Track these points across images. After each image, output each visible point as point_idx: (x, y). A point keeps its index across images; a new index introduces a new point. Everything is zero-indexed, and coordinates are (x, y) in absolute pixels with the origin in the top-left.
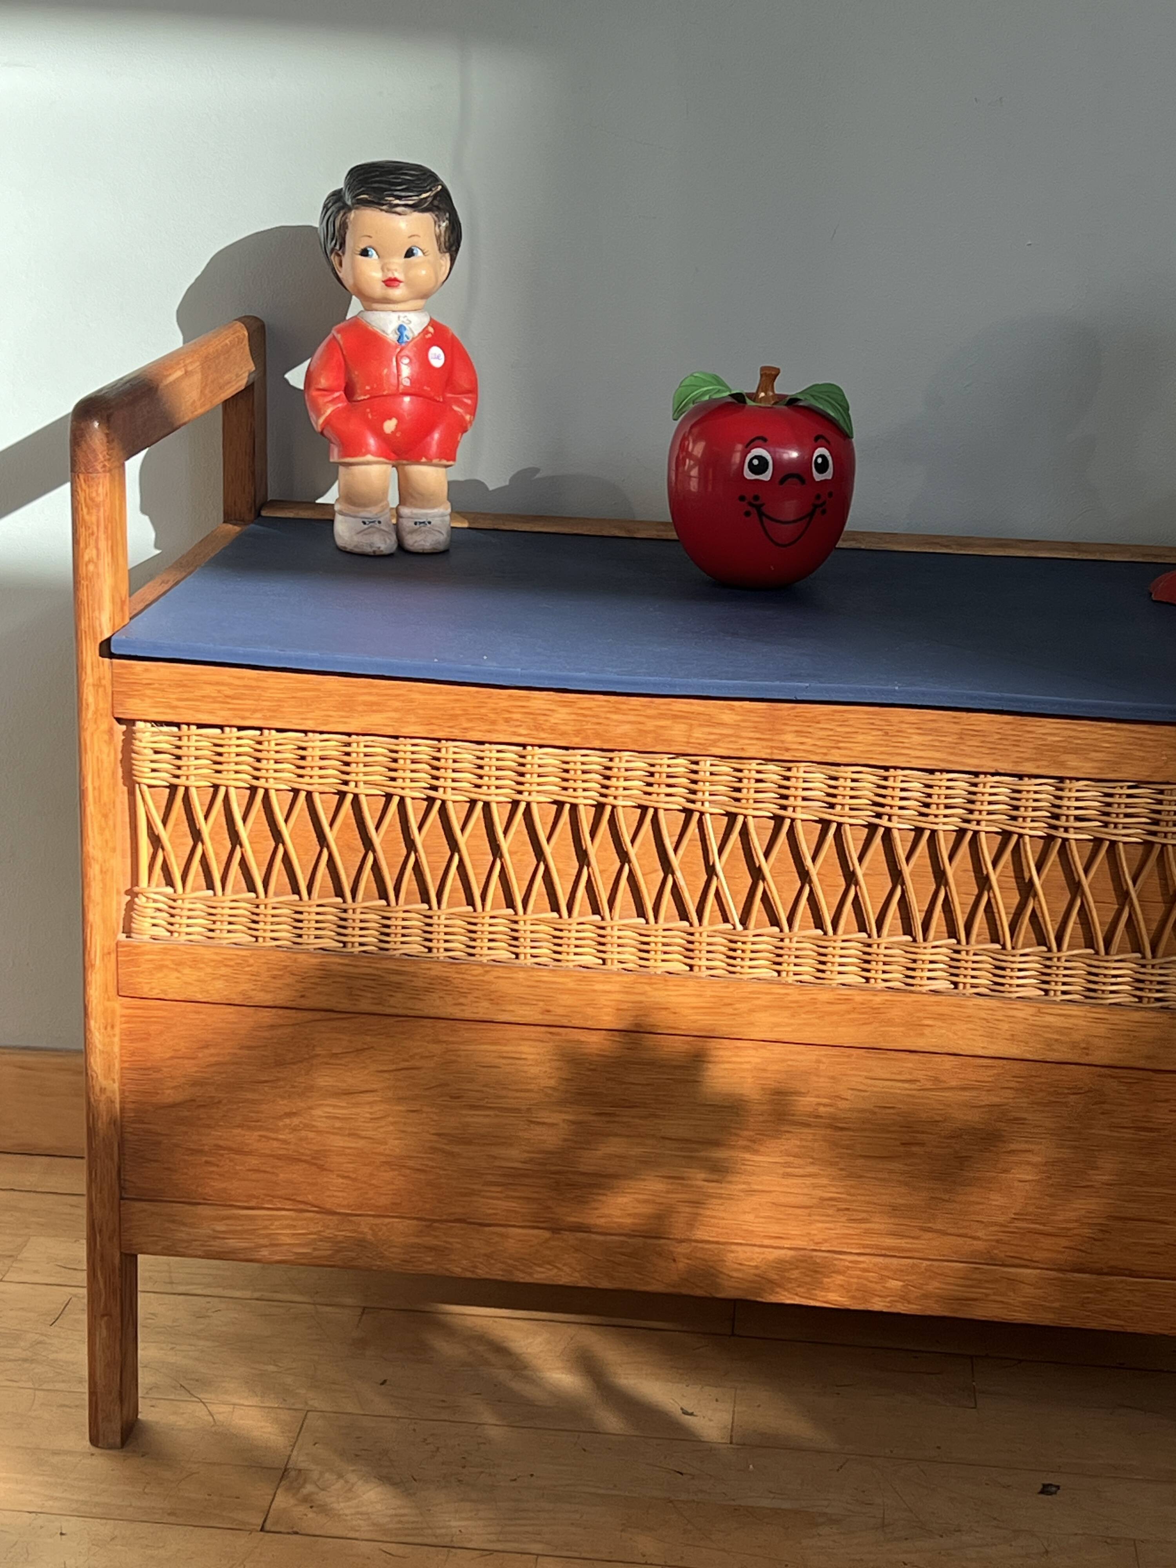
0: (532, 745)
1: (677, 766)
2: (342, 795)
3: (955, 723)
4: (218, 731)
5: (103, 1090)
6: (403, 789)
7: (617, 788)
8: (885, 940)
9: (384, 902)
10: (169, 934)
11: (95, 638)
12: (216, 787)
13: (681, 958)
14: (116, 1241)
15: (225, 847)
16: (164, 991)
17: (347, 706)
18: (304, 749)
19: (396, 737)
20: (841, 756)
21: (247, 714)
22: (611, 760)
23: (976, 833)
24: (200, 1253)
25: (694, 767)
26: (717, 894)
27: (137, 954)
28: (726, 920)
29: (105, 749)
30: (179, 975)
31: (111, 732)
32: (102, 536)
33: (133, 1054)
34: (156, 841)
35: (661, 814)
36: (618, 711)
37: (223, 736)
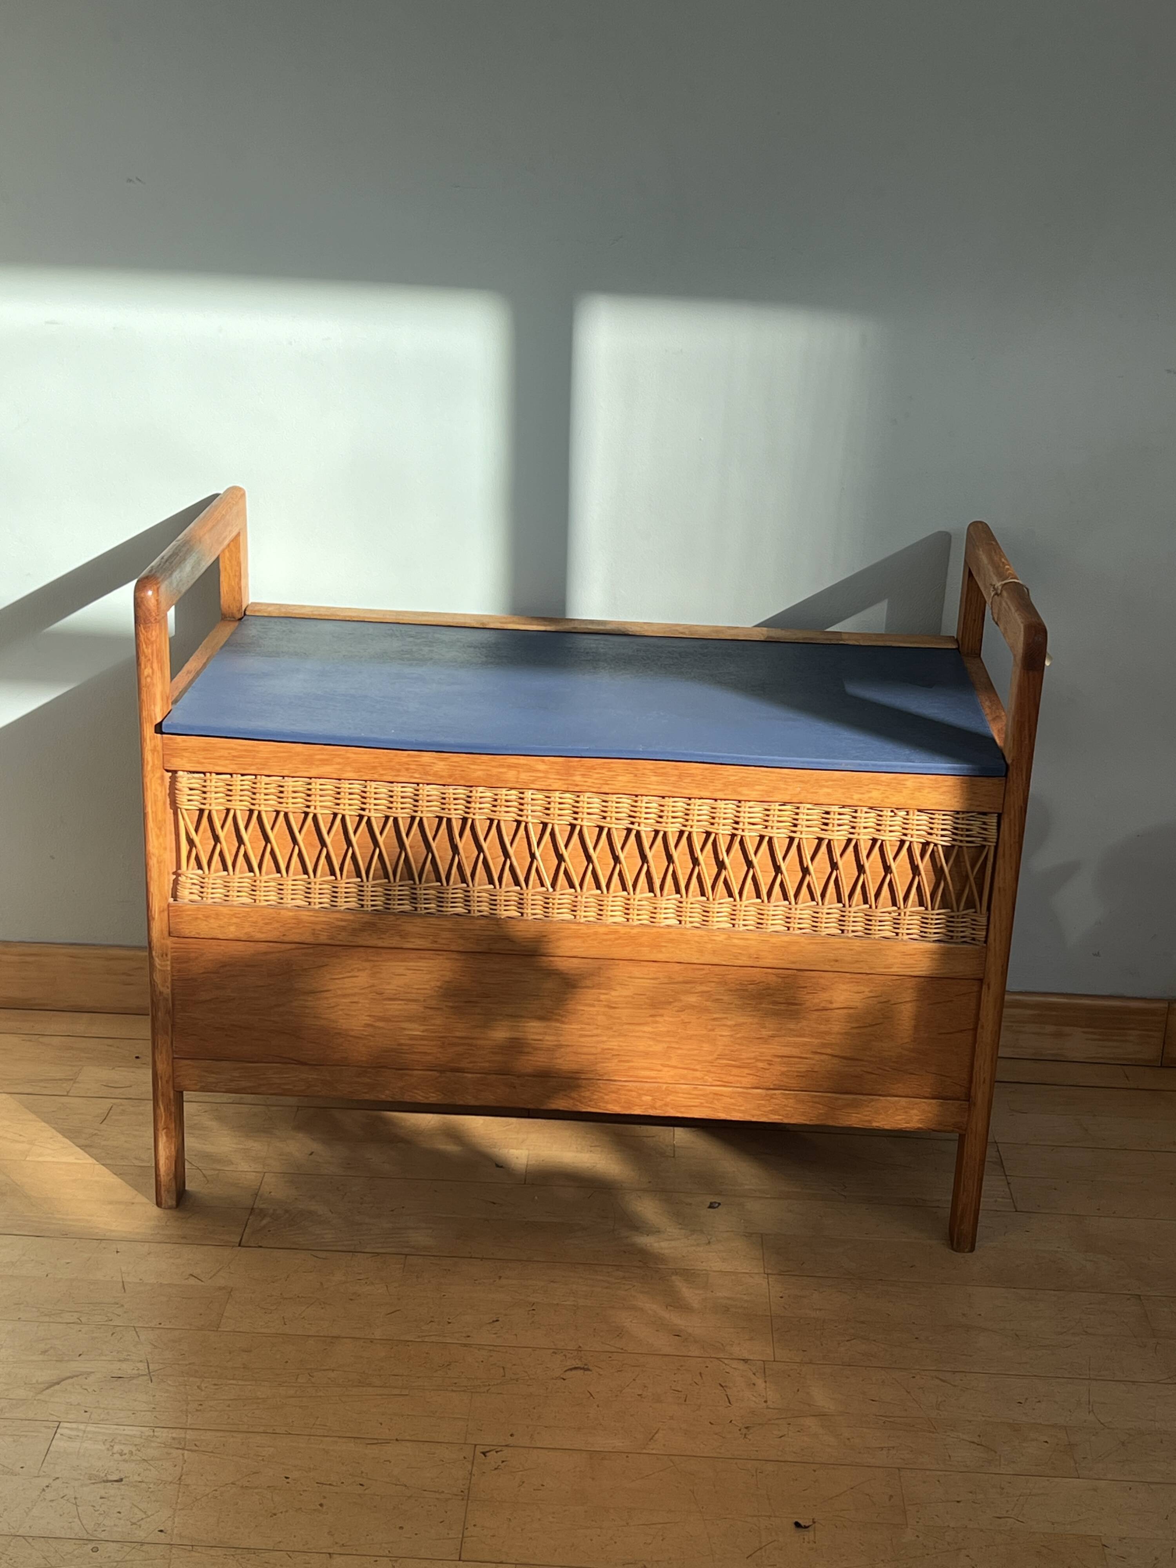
0: (423, 784)
2: (306, 814)
3: (675, 769)
4: (229, 776)
5: (161, 993)
9: (333, 878)
10: (200, 898)
11: (152, 723)
12: (228, 810)
13: (516, 908)
14: (171, 1083)
15: (234, 845)
16: (198, 934)
17: (309, 761)
18: (282, 787)
19: (340, 780)
20: (610, 788)
21: (247, 767)
22: (471, 792)
24: (224, 1090)
25: (521, 795)
26: (537, 870)
27: (180, 911)
28: (542, 885)
29: (159, 788)
30: (207, 923)
31: (162, 778)
32: (155, 661)
33: (179, 971)
34: (191, 843)
36: (474, 763)
37: (232, 779)
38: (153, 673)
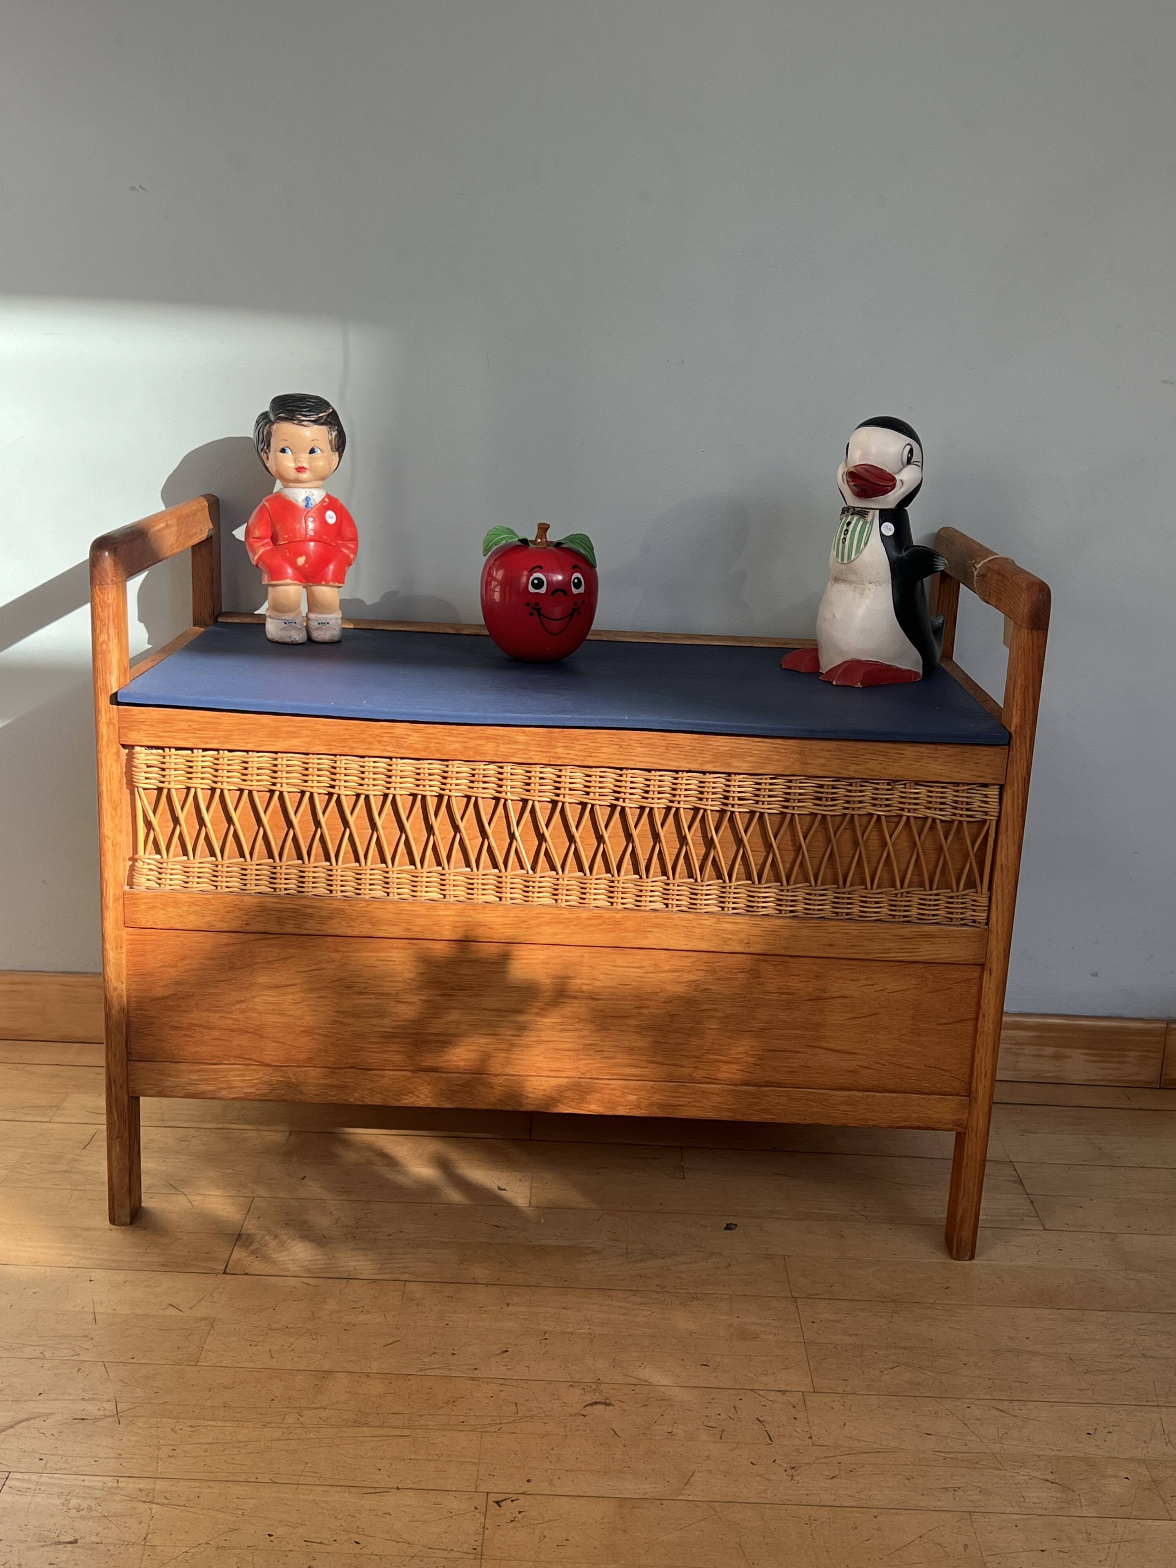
1: (489, 770)
2: (272, 792)
3: (664, 740)
4: (190, 752)
5: (115, 989)
6: (312, 787)
7: (451, 784)
8: (623, 877)
9: (300, 862)
10: (158, 886)
11: (107, 692)
12: (188, 789)
13: (494, 893)
14: (125, 1088)
15: (195, 828)
16: (155, 923)
17: (275, 734)
18: (246, 762)
19: (307, 754)
20: (593, 761)
21: (209, 741)
23: (678, 809)
24: (182, 1095)
26: (516, 851)
27: (137, 899)
28: (522, 868)
29: (114, 765)
30: (165, 912)
31: (118, 754)
32: (111, 626)
33: (135, 965)
34: (149, 825)
35: (480, 800)
36: (451, 735)
37: (193, 755)
38: (109, 639)
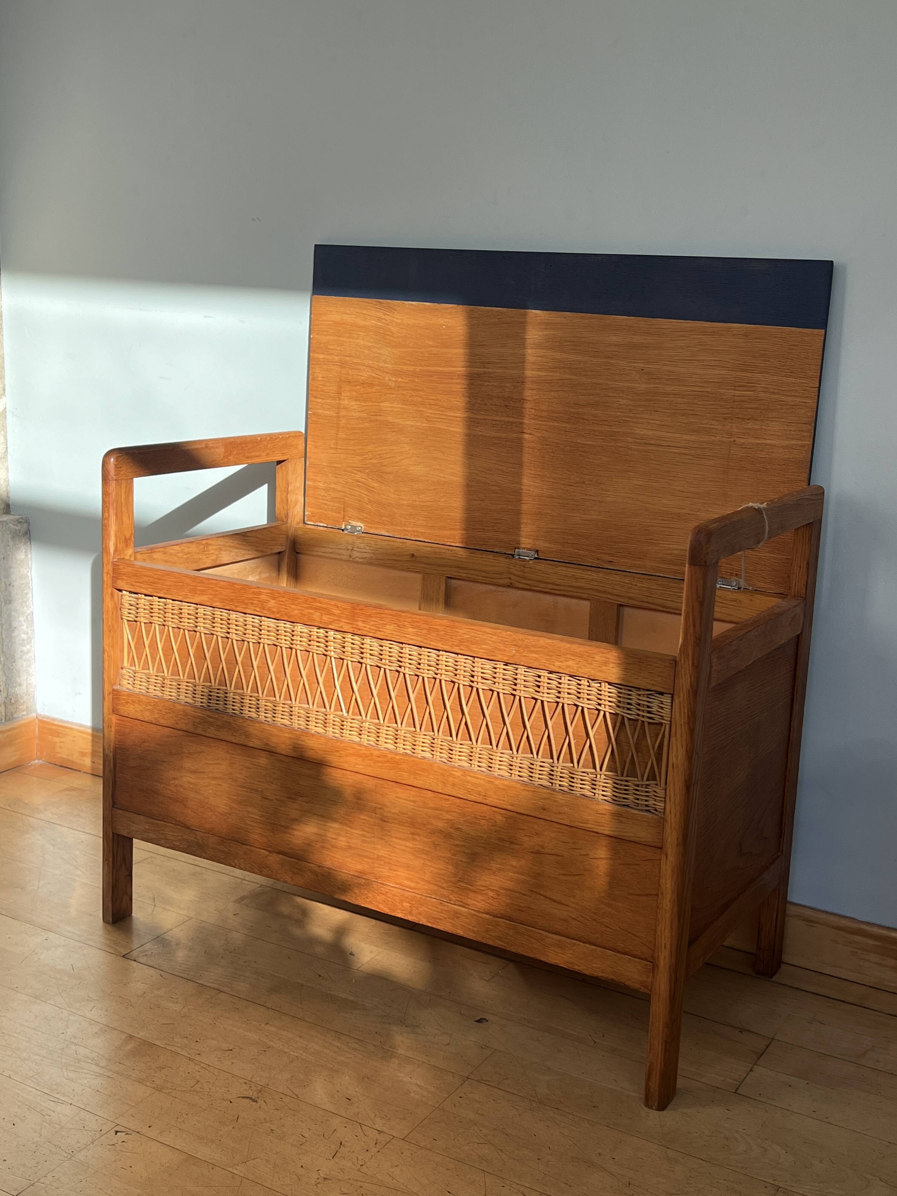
0: (265, 617)
1: (319, 633)
3: (427, 624)
6: (217, 632)
7: (297, 641)
8: (404, 729)
10: (133, 688)
12: (151, 623)
14: (110, 826)
16: (128, 714)
18: (181, 609)
19: (215, 608)
20: (381, 635)
22: (294, 627)
23: (441, 680)
25: (327, 634)
27: (119, 695)
29: (110, 601)
30: (134, 707)
31: (112, 594)
33: (119, 741)
34: (130, 646)
35: (315, 655)
37: (153, 600)
